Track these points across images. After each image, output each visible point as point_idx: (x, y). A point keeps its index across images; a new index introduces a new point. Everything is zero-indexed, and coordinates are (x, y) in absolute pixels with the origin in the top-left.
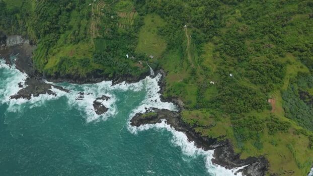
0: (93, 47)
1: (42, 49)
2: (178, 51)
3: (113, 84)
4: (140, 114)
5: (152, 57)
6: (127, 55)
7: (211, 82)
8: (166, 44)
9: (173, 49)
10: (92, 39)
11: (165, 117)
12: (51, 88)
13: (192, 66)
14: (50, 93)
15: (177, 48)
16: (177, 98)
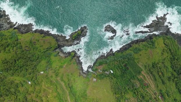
0: (138, 62)
1: (176, 51)
2: (78, 94)
3: (111, 50)
4: (84, 36)
5: (95, 80)
6: (112, 72)
7: (43, 72)
8: (88, 95)
9: (82, 94)
10: (143, 69)
11: (67, 40)
12: (149, 30)
13: (59, 78)
14: (147, 27)
15: (79, 96)
16: (66, 57)
